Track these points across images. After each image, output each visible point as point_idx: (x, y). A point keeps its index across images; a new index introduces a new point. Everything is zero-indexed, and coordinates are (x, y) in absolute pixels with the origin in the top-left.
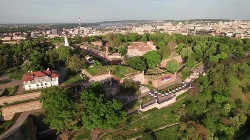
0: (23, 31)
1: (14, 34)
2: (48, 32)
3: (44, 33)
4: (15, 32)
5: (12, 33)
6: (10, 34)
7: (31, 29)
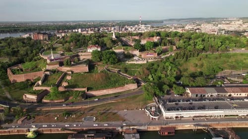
0: (95, 27)
1: (89, 29)
2: (113, 28)
3: (110, 29)
4: (90, 28)
5: (88, 28)
6: (87, 30)
7: (102, 26)
